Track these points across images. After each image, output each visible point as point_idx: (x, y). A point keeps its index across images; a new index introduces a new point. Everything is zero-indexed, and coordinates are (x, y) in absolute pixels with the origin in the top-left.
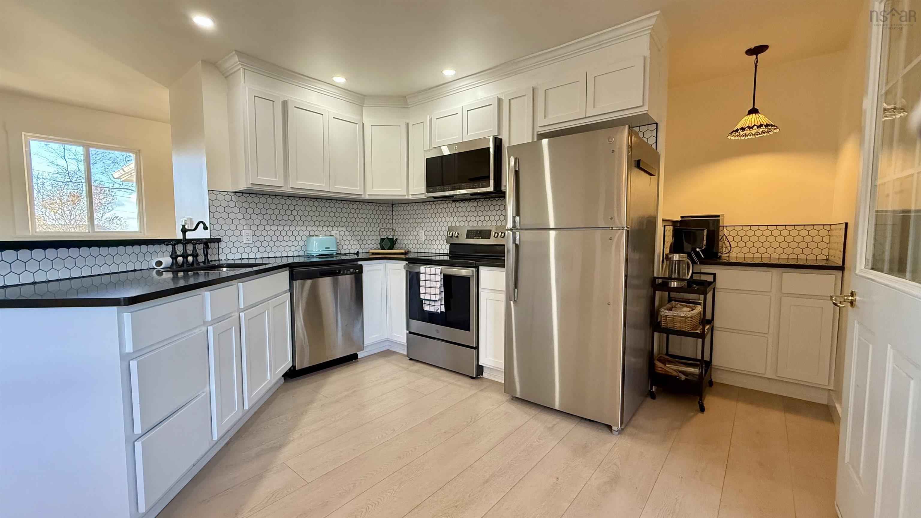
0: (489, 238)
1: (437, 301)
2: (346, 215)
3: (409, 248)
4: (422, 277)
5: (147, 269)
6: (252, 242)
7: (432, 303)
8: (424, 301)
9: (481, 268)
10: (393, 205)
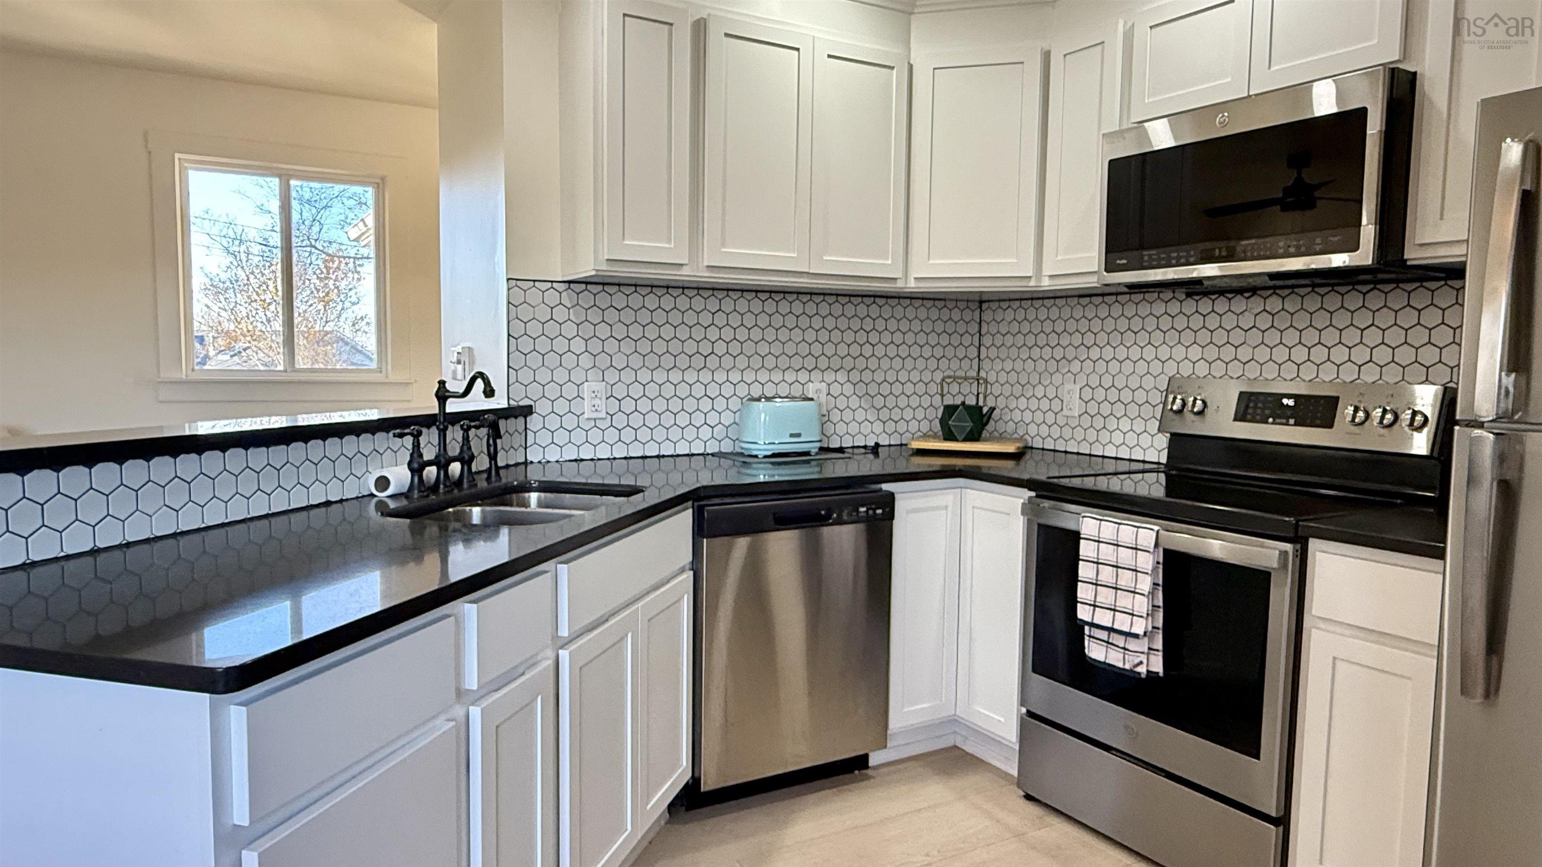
0: (1329, 423)
1: (1136, 636)
2: (849, 337)
3: (1027, 437)
4: (1086, 549)
5: (357, 498)
6: (603, 415)
7: (1120, 640)
8: (1087, 628)
9: (1314, 544)
10: (981, 302)
